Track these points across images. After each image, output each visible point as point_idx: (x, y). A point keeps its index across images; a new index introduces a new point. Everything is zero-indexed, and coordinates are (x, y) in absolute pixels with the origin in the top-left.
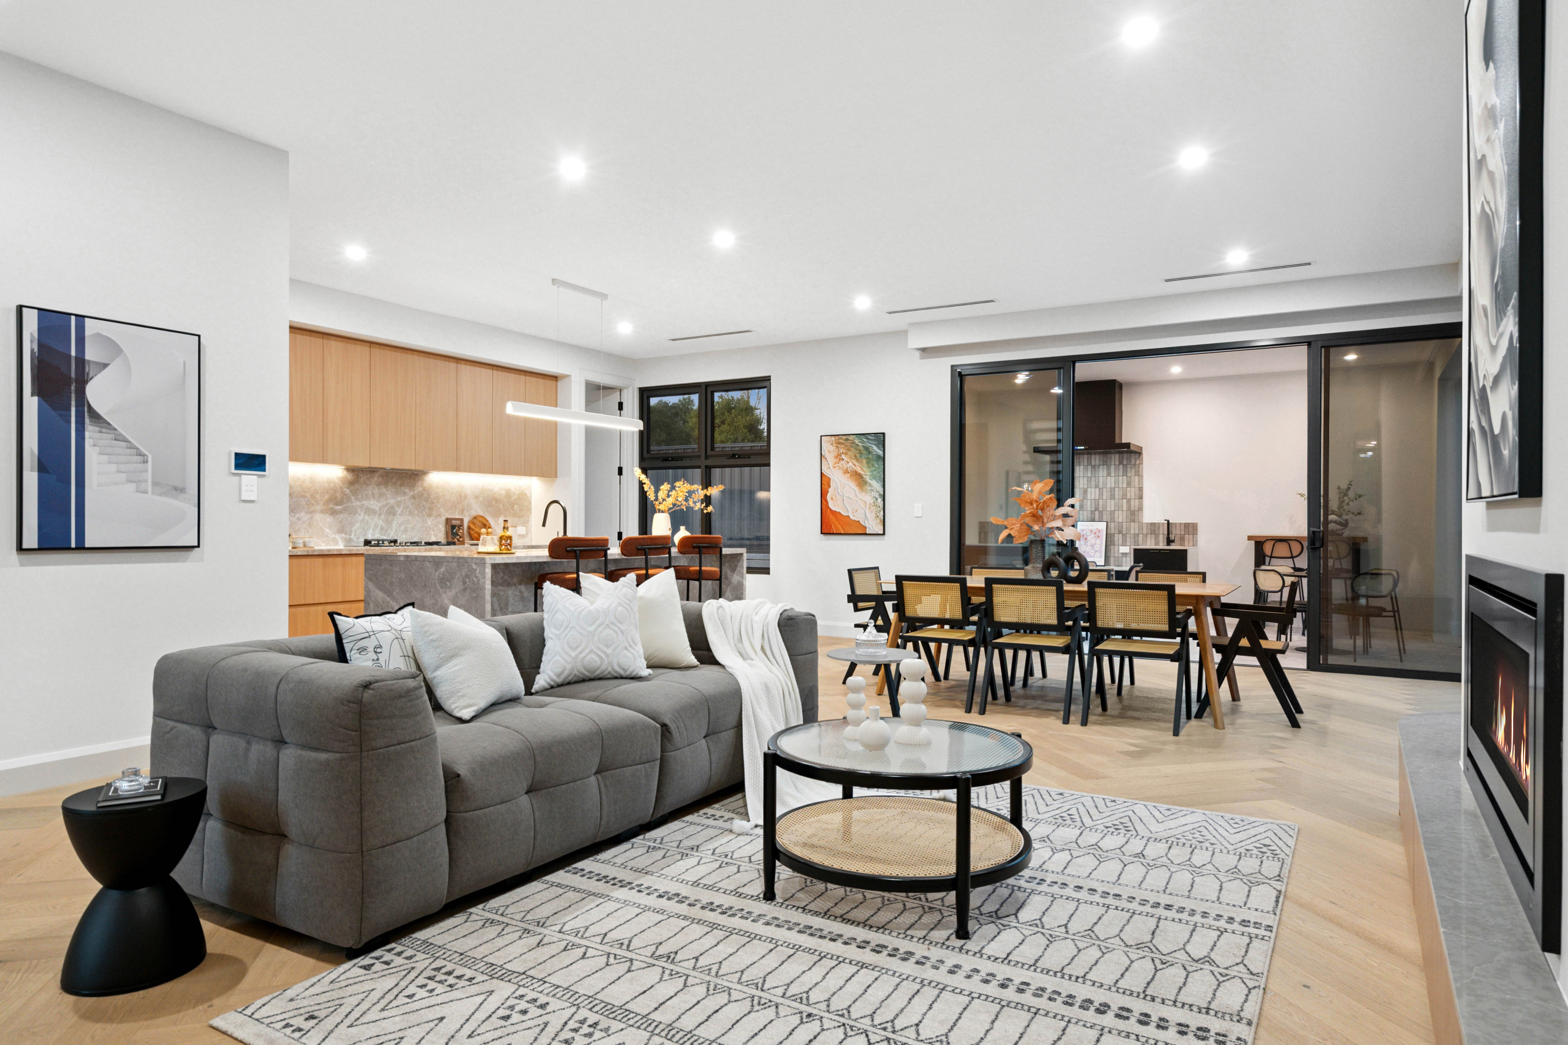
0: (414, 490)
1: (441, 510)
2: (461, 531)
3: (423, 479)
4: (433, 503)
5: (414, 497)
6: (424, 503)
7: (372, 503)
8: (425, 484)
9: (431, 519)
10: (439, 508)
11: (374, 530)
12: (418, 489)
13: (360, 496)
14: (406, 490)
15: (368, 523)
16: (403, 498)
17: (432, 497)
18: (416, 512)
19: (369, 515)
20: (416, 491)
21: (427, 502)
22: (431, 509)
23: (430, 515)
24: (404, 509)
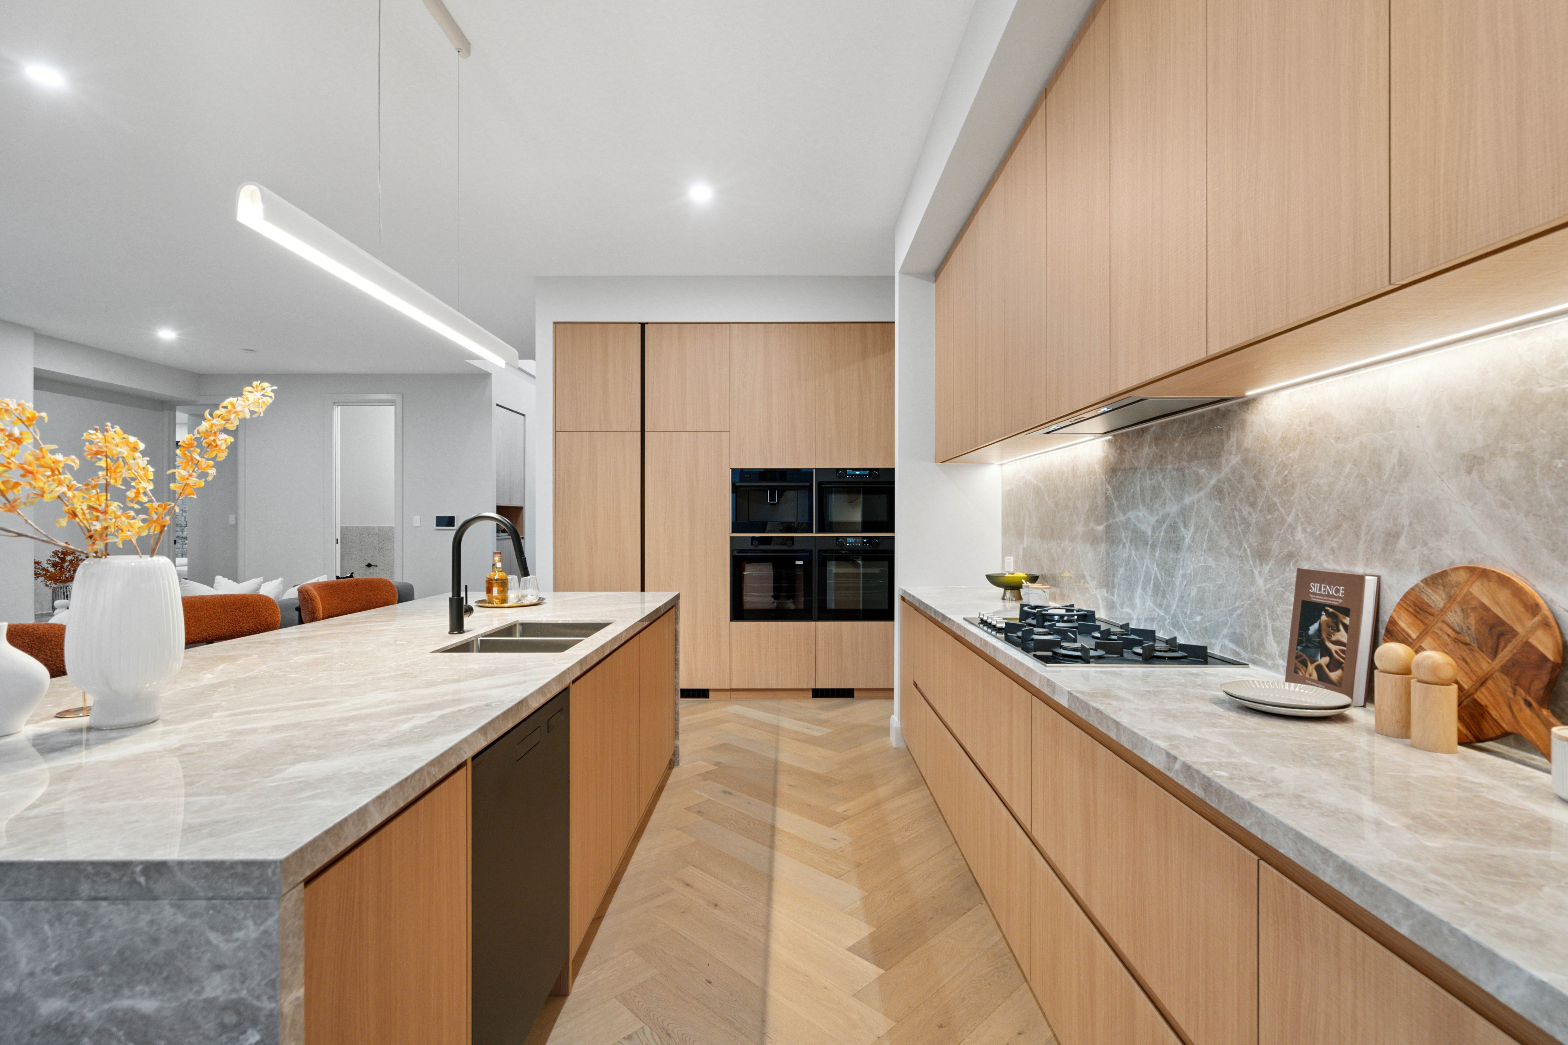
0: (1219, 469)
1: (1299, 535)
2: (1342, 636)
3: (1243, 423)
4: (1271, 508)
5: (1218, 492)
6: (1246, 510)
7: (1141, 514)
8: (1248, 441)
9: (1266, 568)
10: (1292, 528)
11: (1144, 589)
12: (1232, 460)
13: (1124, 501)
14: (1202, 471)
15: (1135, 568)
16: (1196, 497)
17: (1266, 483)
18: (1224, 542)
19: (1137, 549)
20: (1226, 470)
21: (1253, 505)
22: (1265, 532)
23: (1262, 555)
24: (1196, 530)
